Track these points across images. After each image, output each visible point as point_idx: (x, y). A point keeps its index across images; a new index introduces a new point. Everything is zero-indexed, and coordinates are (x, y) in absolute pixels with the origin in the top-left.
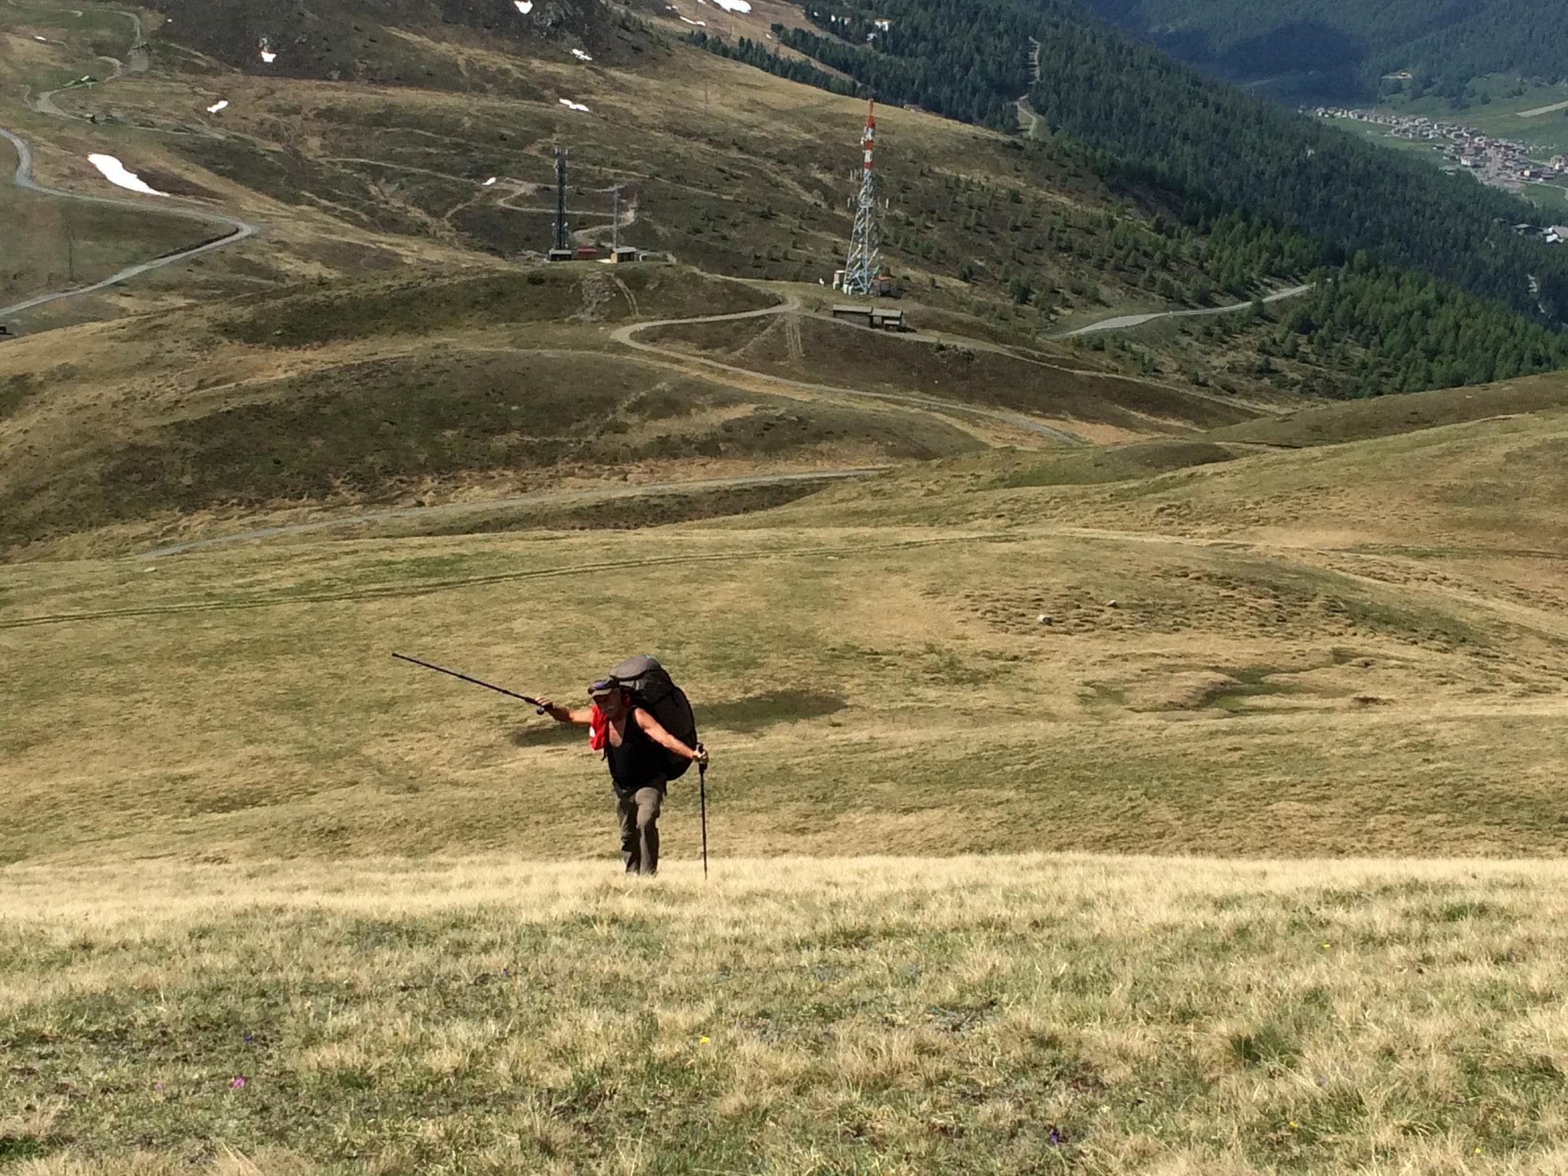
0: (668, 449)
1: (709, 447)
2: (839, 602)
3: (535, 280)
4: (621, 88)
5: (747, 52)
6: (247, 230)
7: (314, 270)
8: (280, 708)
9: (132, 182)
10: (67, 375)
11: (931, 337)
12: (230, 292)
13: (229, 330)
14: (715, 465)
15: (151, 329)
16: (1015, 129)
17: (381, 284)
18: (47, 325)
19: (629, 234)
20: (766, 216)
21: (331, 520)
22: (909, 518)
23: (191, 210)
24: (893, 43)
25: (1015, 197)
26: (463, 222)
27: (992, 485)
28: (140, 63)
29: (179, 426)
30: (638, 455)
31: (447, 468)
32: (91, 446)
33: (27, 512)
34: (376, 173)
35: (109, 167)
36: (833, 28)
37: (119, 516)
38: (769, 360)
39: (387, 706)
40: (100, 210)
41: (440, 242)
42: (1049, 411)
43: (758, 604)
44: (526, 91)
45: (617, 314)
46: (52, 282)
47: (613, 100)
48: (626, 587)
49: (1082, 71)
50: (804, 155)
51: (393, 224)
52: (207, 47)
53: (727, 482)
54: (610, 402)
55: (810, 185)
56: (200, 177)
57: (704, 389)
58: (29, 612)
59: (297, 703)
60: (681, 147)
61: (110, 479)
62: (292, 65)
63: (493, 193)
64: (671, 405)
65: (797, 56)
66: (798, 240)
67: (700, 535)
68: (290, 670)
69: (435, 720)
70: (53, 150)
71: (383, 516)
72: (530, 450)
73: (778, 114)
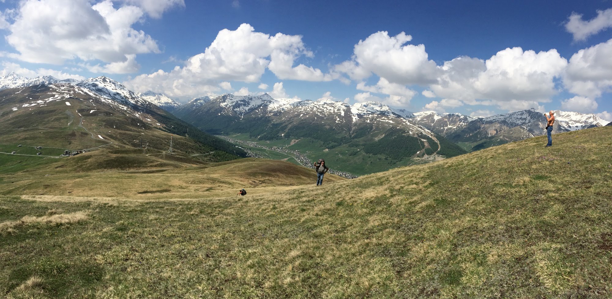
0: (151, 166)
1: (156, 166)
2: (170, 181)
3: (139, 150)
4: (147, 132)
5: (160, 129)
6: (111, 143)
7: (117, 147)
8: (115, 188)
9: (102, 138)
10: (95, 155)
11: (178, 156)
12: (110, 148)
13: (109, 152)
14: (156, 168)
15: (103, 151)
16: (186, 136)
17: (124, 149)
18: (93, 151)
19: (148, 146)
20: (161, 144)
21: (117, 171)
22: (176, 173)
23: (106, 141)
24: (174, 128)
25: (186, 143)
26: (132, 144)
27: (184, 170)
28: (103, 127)
29: (104, 161)
30: (148, 167)
31: (129, 167)
32: (96, 162)
33: (90, 168)
34: (124, 139)
35: (100, 136)
36: (168, 127)
37: (98, 169)
38: (162, 158)
39: (125, 189)
40: (99, 140)
41: (130, 146)
42: (189, 163)
43: (162, 181)
44: (138, 132)
45: (147, 153)
46: (94, 147)
47: (146, 133)
48: (149, 179)
49: (192, 131)
50: (165, 139)
51: (125, 144)
52: (109, 126)
53: (157, 170)
54: (146, 162)
55: (166, 141)
56: (108, 138)
57: (156, 161)
58: (92, 177)
59: (116, 188)
60: (153, 137)
61: (98, 165)
62: (117, 128)
63: (135, 141)
64: (152, 162)
65: (164, 129)
66: (164, 146)
67: (156, 174)
68: (116, 184)
69: (130, 191)
70: (95, 134)
71: (123, 171)
72: (138, 166)
73: (163, 135)
